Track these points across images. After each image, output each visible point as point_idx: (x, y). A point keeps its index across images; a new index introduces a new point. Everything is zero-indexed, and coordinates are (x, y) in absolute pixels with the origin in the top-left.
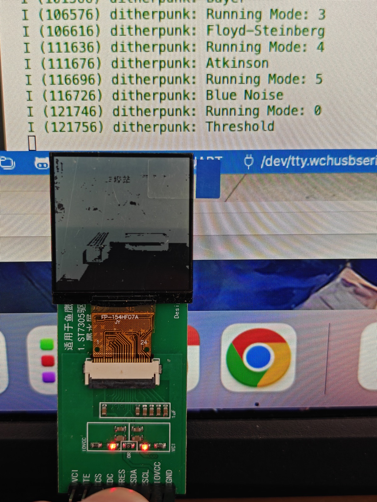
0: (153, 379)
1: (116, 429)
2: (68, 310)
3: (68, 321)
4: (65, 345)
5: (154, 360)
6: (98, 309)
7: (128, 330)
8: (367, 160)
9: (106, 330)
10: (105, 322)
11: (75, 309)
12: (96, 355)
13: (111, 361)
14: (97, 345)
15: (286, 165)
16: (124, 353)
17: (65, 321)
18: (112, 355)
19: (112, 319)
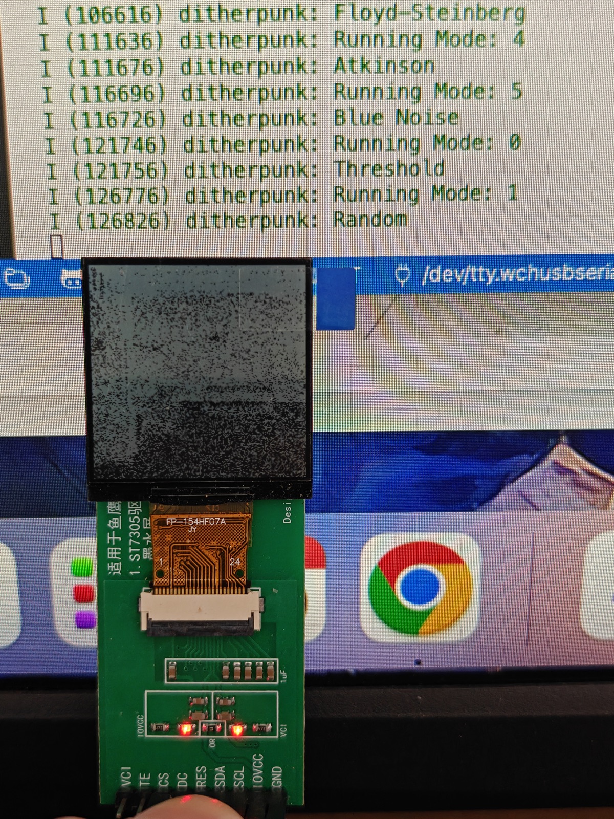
0: (250, 621)
1: (191, 702)
2: (114, 510)
3: (114, 528)
4: (109, 567)
5: (252, 590)
6: (160, 508)
7: (209, 542)
8: (592, 272)
9: (174, 543)
10: (172, 529)
11: (124, 509)
12: (158, 582)
13: (183, 592)
14: (159, 566)
15: (463, 280)
16: (204, 579)
17: (110, 528)
18: (184, 582)
19: (183, 525)
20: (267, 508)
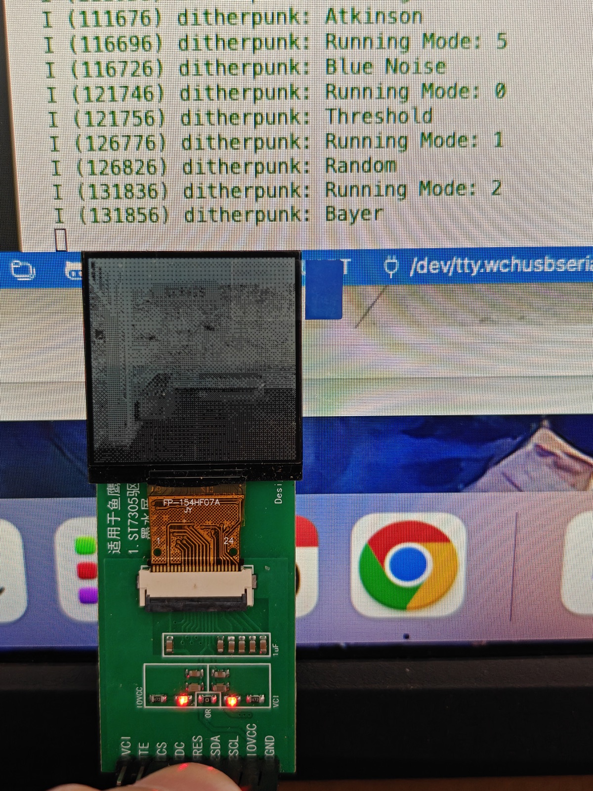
0: (244, 597)
1: (188, 674)
2: (113, 492)
3: (113, 509)
4: (109, 546)
5: (245, 568)
6: (157, 490)
7: (204, 522)
8: (572, 263)
9: (171, 523)
10: (169, 510)
11: (123, 491)
12: (155, 560)
13: (179, 570)
14: (157, 545)
15: (449, 271)
16: (199, 557)
17: (109, 509)
18: (180, 560)
19: (179, 506)
20: (260, 489)
